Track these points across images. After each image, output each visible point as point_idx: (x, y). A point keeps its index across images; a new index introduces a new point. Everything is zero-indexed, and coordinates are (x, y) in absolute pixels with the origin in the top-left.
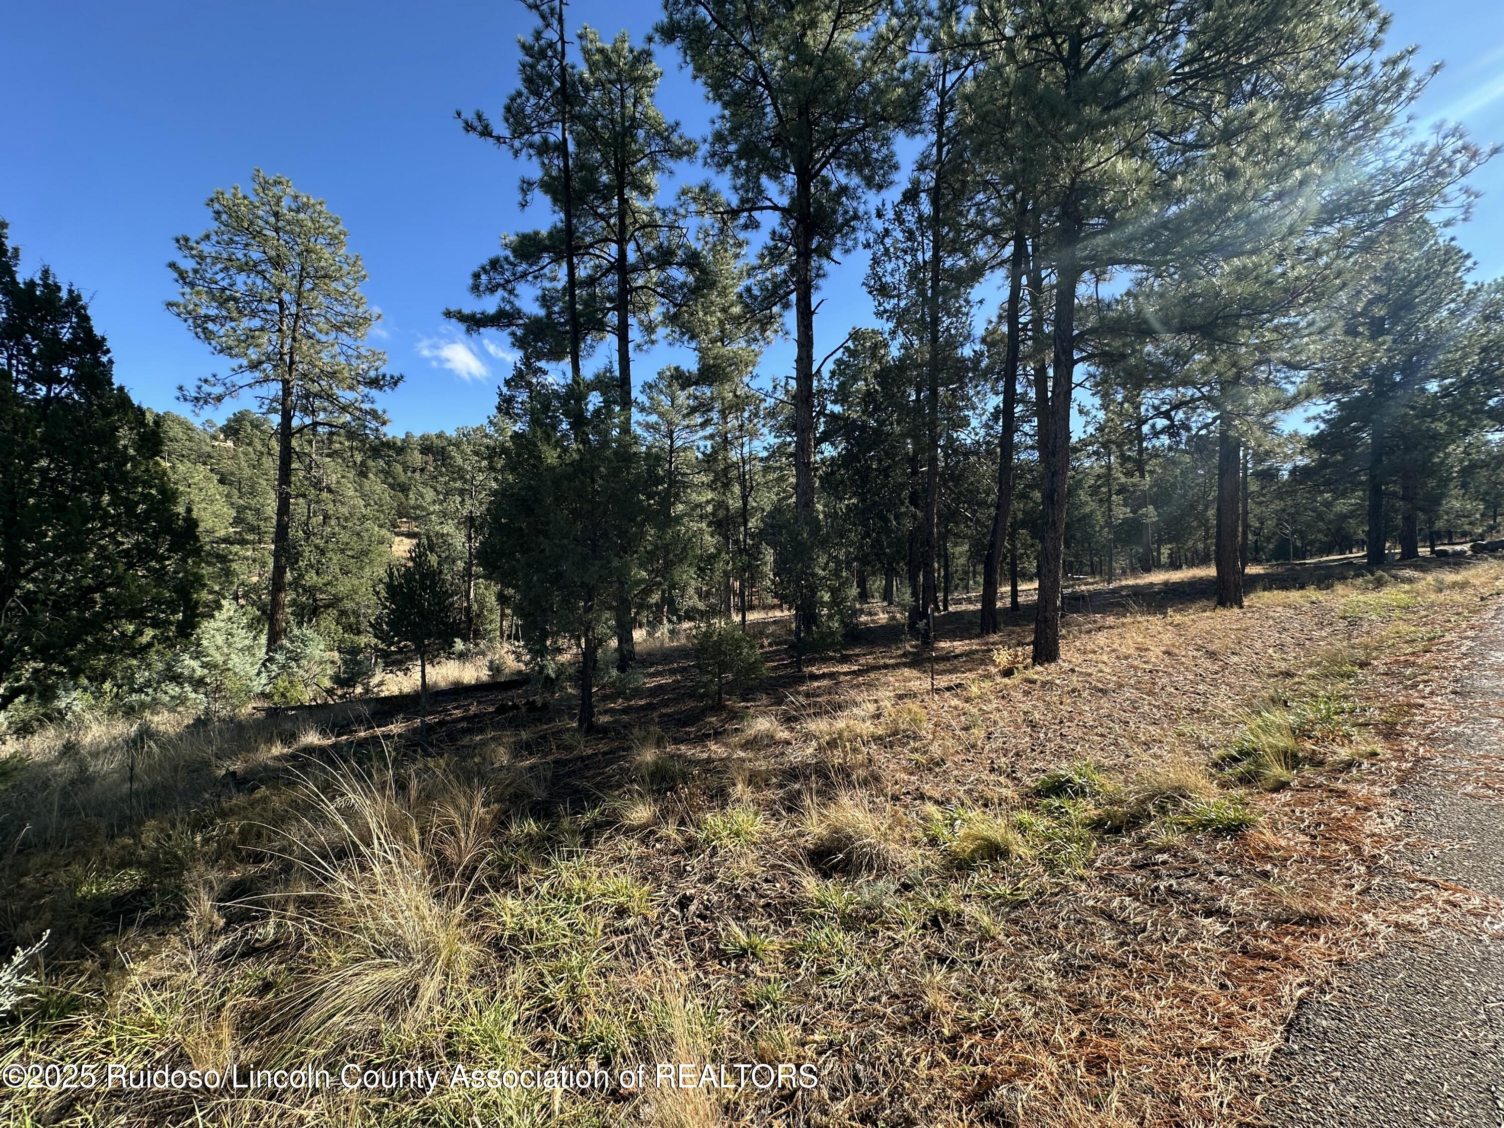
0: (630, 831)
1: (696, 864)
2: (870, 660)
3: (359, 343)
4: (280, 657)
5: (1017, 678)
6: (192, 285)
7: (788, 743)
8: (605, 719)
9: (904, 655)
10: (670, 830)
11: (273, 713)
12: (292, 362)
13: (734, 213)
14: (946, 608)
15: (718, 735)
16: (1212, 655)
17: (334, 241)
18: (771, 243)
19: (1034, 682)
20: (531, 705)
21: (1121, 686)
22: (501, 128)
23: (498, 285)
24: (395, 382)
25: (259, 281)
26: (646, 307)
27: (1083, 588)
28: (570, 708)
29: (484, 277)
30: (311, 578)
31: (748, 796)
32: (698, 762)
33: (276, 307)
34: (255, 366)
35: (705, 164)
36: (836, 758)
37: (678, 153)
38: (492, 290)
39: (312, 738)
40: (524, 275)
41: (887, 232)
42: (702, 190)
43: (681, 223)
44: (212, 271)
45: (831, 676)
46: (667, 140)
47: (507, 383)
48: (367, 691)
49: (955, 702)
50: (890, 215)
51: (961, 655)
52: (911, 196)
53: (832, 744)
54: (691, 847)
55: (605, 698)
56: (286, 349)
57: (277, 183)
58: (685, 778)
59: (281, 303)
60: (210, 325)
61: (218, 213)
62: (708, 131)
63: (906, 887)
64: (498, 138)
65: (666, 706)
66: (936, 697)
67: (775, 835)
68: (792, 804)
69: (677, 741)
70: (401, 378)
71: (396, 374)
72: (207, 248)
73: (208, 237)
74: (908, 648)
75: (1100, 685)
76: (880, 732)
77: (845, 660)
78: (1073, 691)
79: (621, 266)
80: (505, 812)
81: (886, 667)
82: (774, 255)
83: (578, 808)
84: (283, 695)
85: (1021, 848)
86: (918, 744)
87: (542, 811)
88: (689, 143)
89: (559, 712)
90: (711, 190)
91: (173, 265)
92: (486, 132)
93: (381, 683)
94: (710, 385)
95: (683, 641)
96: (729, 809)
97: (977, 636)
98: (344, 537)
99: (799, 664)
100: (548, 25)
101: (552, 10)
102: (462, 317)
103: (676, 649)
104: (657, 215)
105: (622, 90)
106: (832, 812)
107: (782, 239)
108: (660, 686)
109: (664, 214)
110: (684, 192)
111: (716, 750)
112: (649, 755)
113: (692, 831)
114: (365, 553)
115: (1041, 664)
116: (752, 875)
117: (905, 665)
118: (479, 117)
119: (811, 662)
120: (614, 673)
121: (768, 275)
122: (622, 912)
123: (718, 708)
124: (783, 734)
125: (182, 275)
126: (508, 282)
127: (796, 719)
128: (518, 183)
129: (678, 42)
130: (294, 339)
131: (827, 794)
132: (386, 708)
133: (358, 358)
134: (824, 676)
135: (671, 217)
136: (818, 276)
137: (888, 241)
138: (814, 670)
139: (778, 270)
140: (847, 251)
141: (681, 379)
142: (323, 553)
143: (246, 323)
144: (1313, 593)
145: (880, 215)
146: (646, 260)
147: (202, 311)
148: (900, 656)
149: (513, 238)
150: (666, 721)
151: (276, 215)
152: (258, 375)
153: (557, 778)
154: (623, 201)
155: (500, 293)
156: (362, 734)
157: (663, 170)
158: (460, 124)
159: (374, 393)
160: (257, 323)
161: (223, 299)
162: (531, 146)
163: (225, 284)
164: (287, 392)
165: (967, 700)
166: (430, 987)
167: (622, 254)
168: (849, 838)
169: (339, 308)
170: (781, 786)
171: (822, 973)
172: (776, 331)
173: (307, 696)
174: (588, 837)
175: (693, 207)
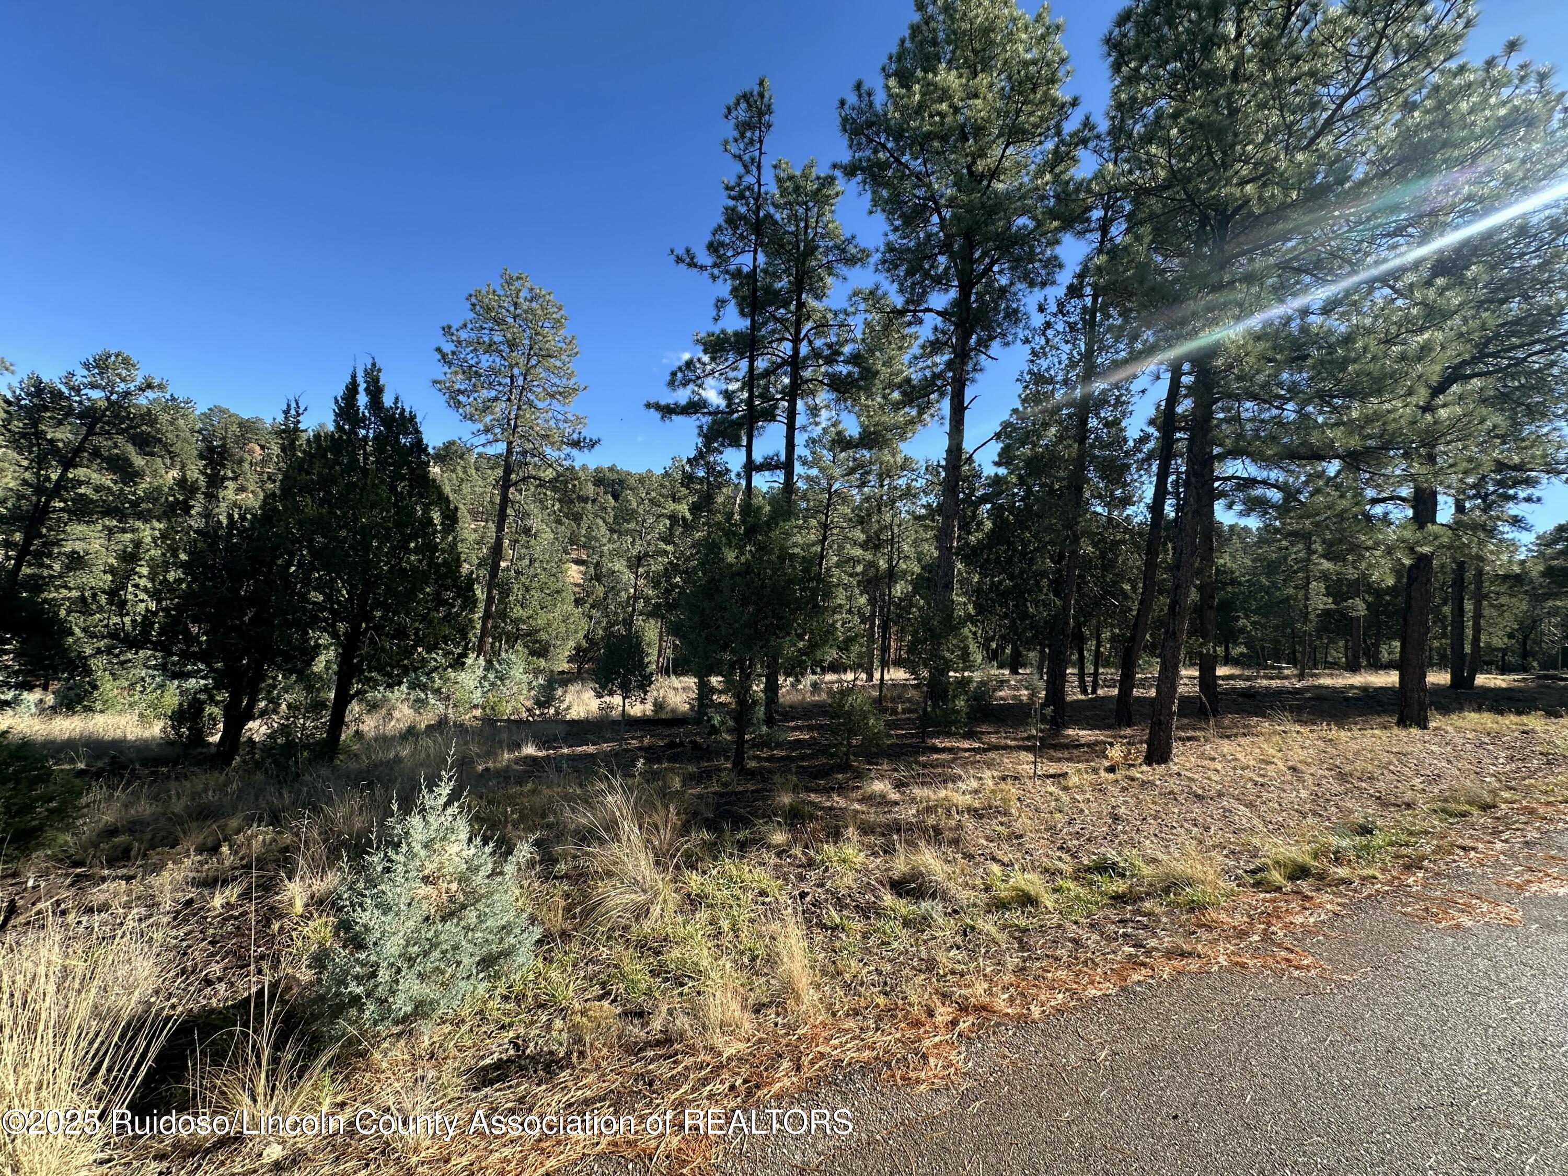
0: (769, 847)
1: (813, 875)
2: (994, 739)
3: (566, 409)
4: (491, 676)
5: (1119, 775)
6: (450, 364)
7: (896, 803)
8: (753, 764)
9: (1028, 738)
10: (797, 851)
11: (489, 721)
12: (516, 426)
13: (902, 313)
14: (1094, 691)
15: (842, 789)
16: (1342, 777)
17: (557, 324)
18: (932, 338)
19: (1133, 779)
20: (696, 746)
21: (1220, 795)
22: (705, 258)
23: (690, 381)
24: (593, 444)
25: (498, 360)
26: (813, 393)
27: (1265, 683)
28: (726, 751)
29: (679, 375)
30: (518, 612)
31: (855, 838)
32: (822, 809)
33: (508, 380)
34: (487, 430)
35: (877, 270)
36: (931, 820)
37: (852, 261)
38: (685, 384)
39: (530, 750)
40: (713, 372)
41: (1048, 325)
42: (871, 293)
43: (851, 321)
44: (466, 353)
45: (950, 750)
46: (843, 251)
47: (689, 461)
48: (557, 713)
49: (1051, 789)
50: (1054, 308)
51: (1083, 745)
52: (1074, 291)
53: (929, 810)
54: (811, 864)
55: (755, 746)
56: (512, 416)
57: (518, 278)
58: (812, 817)
59: (512, 377)
60: (461, 398)
61: (474, 305)
62: (881, 243)
63: (955, 912)
64: (701, 267)
65: (803, 758)
66: (1038, 782)
67: (871, 867)
68: (889, 850)
69: (809, 790)
70: (598, 441)
71: (595, 438)
72: (464, 335)
73: (465, 326)
74: (1034, 732)
75: (1200, 792)
76: (977, 804)
77: (969, 735)
78: (1171, 793)
79: (795, 363)
80: (688, 821)
81: (1005, 747)
82: (935, 346)
83: (736, 828)
84: (493, 708)
85: (1048, 901)
86: (1004, 819)
87: (712, 825)
88: (863, 251)
89: (718, 754)
90: (880, 292)
91: (439, 350)
92: (692, 264)
93: (568, 708)
94: (870, 449)
95: (824, 696)
96: (840, 844)
97: (1109, 727)
98: (543, 577)
99: (925, 735)
100: (748, 172)
101: (753, 160)
102: (658, 407)
103: (815, 705)
104: (830, 316)
105: (808, 209)
106: (916, 859)
107: (944, 333)
108: (798, 741)
109: (836, 314)
110: (855, 294)
111: (839, 801)
112: (786, 799)
113: (812, 853)
114: (558, 592)
115: (1150, 765)
116: (850, 888)
117: (1027, 749)
118: (688, 251)
119: (937, 735)
120: (764, 729)
121: (929, 363)
122: (763, 893)
123: (845, 767)
124: (894, 796)
125: (444, 356)
126: (698, 378)
127: (906, 785)
128: (714, 301)
129: (860, 178)
130: (519, 408)
131: (912, 844)
132: (575, 730)
133: (565, 421)
134: (944, 750)
135: (842, 316)
136: (975, 370)
137: (1050, 333)
138: (937, 742)
139: (937, 359)
140: (1007, 344)
141: (841, 442)
142: (527, 590)
143: (485, 394)
144: (1535, 722)
145: (1041, 309)
146: (816, 354)
147: (457, 387)
148: (1023, 739)
149: (703, 334)
150: (801, 771)
151: (516, 305)
152: (490, 437)
153: (719, 805)
154: (801, 305)
155: (691, 386)
156: (566, 751)
157: (837, 276)
158: (673, 258)
159: (575, 452)
160: (493, 394)
161: (471, 373)
162: (727, 272)
163: (473, 362)
164: (509, 451)
165: (1066, 789)
166: (656, 910)
167: (796, 351)
168: (922, 874)
169: (555, 380)
170: (883, 835)
171: (883, 943)
172: (932, 416)
173: (507, 710)
174: (743, 846)
175: (862, 306)
